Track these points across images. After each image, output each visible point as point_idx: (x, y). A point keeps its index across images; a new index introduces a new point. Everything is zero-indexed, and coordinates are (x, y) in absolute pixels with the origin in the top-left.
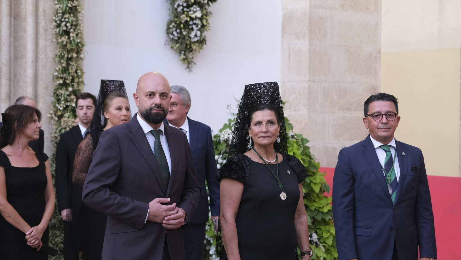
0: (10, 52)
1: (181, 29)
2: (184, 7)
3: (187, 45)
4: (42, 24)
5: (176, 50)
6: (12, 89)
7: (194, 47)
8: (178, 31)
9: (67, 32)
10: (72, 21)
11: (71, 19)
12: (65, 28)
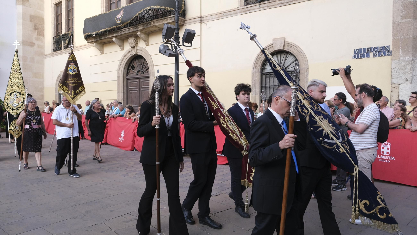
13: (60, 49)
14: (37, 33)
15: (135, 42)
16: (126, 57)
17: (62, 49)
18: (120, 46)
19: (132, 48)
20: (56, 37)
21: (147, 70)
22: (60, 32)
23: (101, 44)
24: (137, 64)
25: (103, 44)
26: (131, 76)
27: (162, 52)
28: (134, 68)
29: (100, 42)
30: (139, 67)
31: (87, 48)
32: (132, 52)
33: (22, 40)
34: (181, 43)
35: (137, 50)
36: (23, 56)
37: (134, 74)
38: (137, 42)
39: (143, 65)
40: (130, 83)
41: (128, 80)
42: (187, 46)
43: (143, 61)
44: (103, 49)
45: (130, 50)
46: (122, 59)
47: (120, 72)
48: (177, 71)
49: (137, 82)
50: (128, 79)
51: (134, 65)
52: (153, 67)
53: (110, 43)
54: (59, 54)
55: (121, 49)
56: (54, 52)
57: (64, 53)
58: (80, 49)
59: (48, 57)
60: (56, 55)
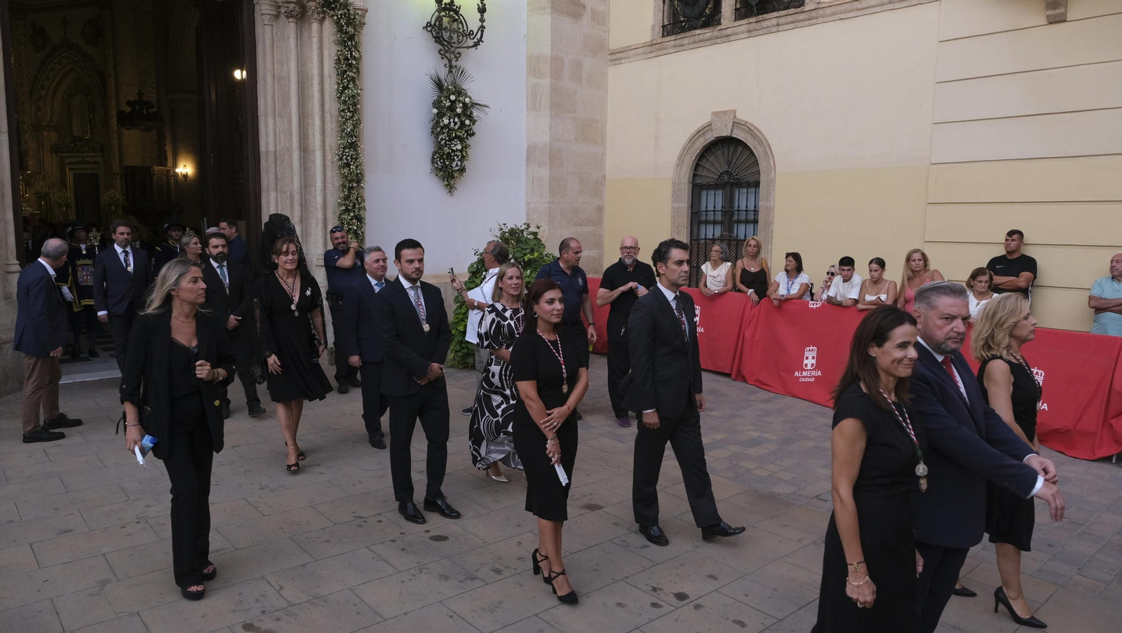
0: (301, 181)
1: (444, 159)
2: (446, 141)
3: (449, 173)
4: (329, 157)
5: (440, 177)
6: (303, 213)
7: (455, 175)
8: (442, 161)
9: (348, 165)
10: (352, 155)
11: (351, 153)
12: (346, 161)
13: (712, 19)
17: (722, 21)
36: (551, 56)
54: (701, 41)
56: (673, 37)
57: (736, 34)
58: (859, 13)
59: (632, 59)
60: (680, 49)
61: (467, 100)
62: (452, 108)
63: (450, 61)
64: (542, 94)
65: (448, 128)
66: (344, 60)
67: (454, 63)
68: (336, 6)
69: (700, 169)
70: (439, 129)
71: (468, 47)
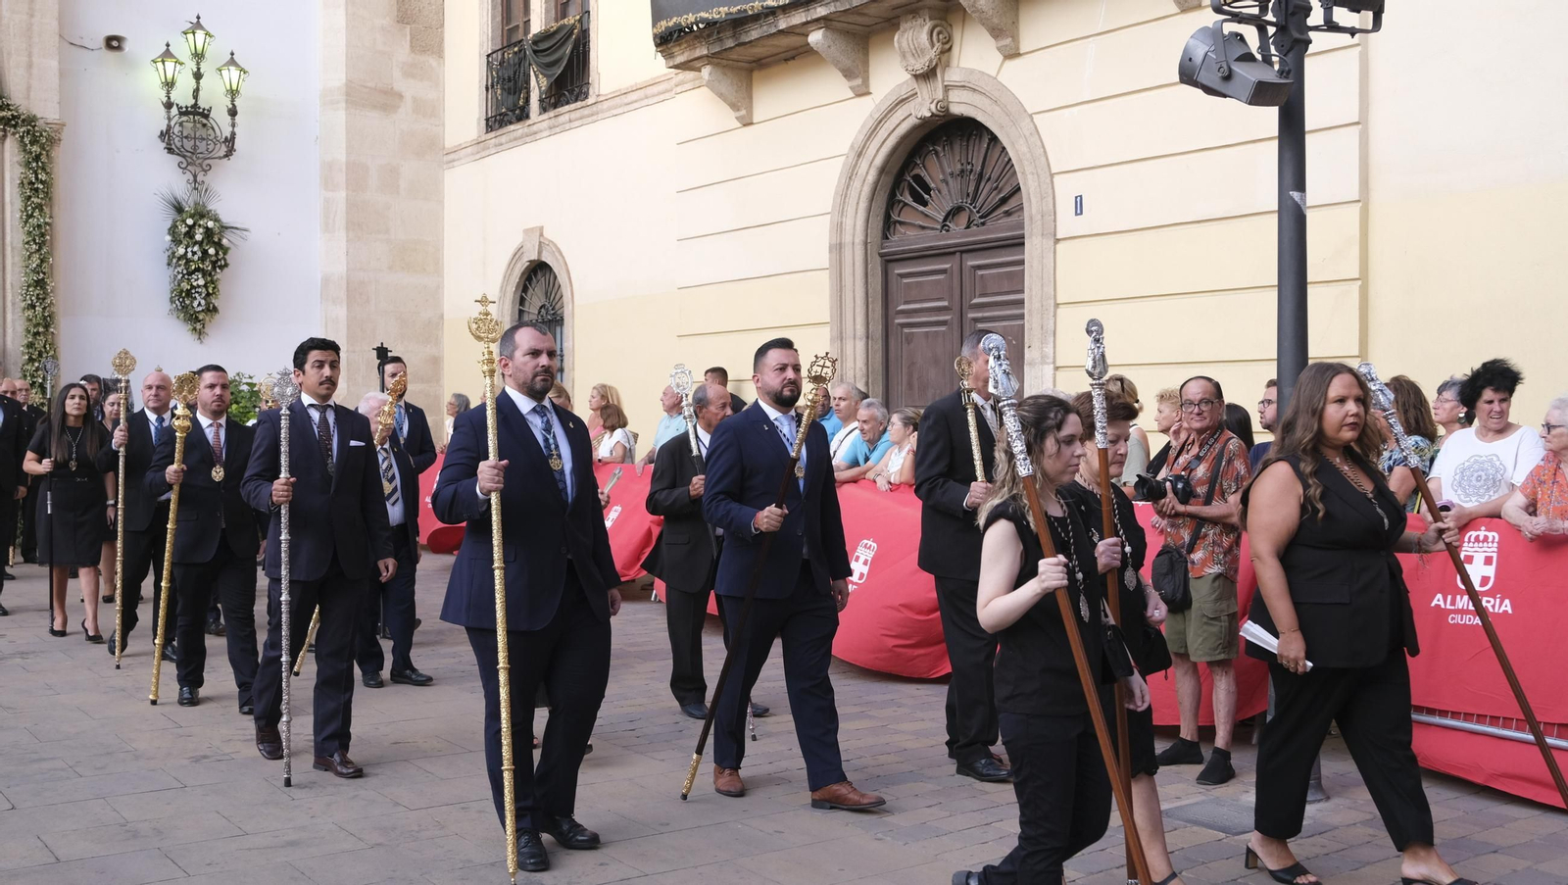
1: (183, 298)
5: (182, 320)
8: (181, 300)
9: (33, 306)
10: (38, 295)
11: (37, 292)
12: (30, 302)
13: (523, 115)
14: (411, 42)
15: (938, 45)
16: (882, 133)
17: (531, 115)
18: (848, 74)
19: (916, 77)
20: (499, 53)
21: (1004, 201)
22: (521, 26)
23: (741, 69)
24: (943, 172)
25: (751, 71)
26: (908, 238)
27: (1204, 77)
28: (926, 196)
29: (735, 57)
30: (955, 185)
31: (662, 97)
32: (920, 99)
33: (344, 81)
34: (1316, 17)
35: (947, 88)
36: (348, 164)
37: (923, 228)
38: (949, 40)
39: (981, 176)
40: (905, 281)
41: (891, 265)
42: (1353, 32)
43: (983, 151)
44: (750, 97)
45: (904, 93)
46: (856, 146)
47: (848, 222)
48: (1296, 195)
49: (944, 271)
50: (889, 260)
51: (928, 179)
52: (1048, 180)
53: (786, 60)
54: (515, 139)
55: (851, 88)
56: (492, 134)
57: (541, 131)
58: (626, 109)
59: (463, 161)
60: (500, 148)
61: (210, 224)
62: (190, 234)
63: (195, 176)
64: (336, 212)
65: (187, 259)
66: (29, 184)
67: (199, 179)
68: (17, 123)
69: (527, 304)
70: (175, 261)
71: (220, 158)
